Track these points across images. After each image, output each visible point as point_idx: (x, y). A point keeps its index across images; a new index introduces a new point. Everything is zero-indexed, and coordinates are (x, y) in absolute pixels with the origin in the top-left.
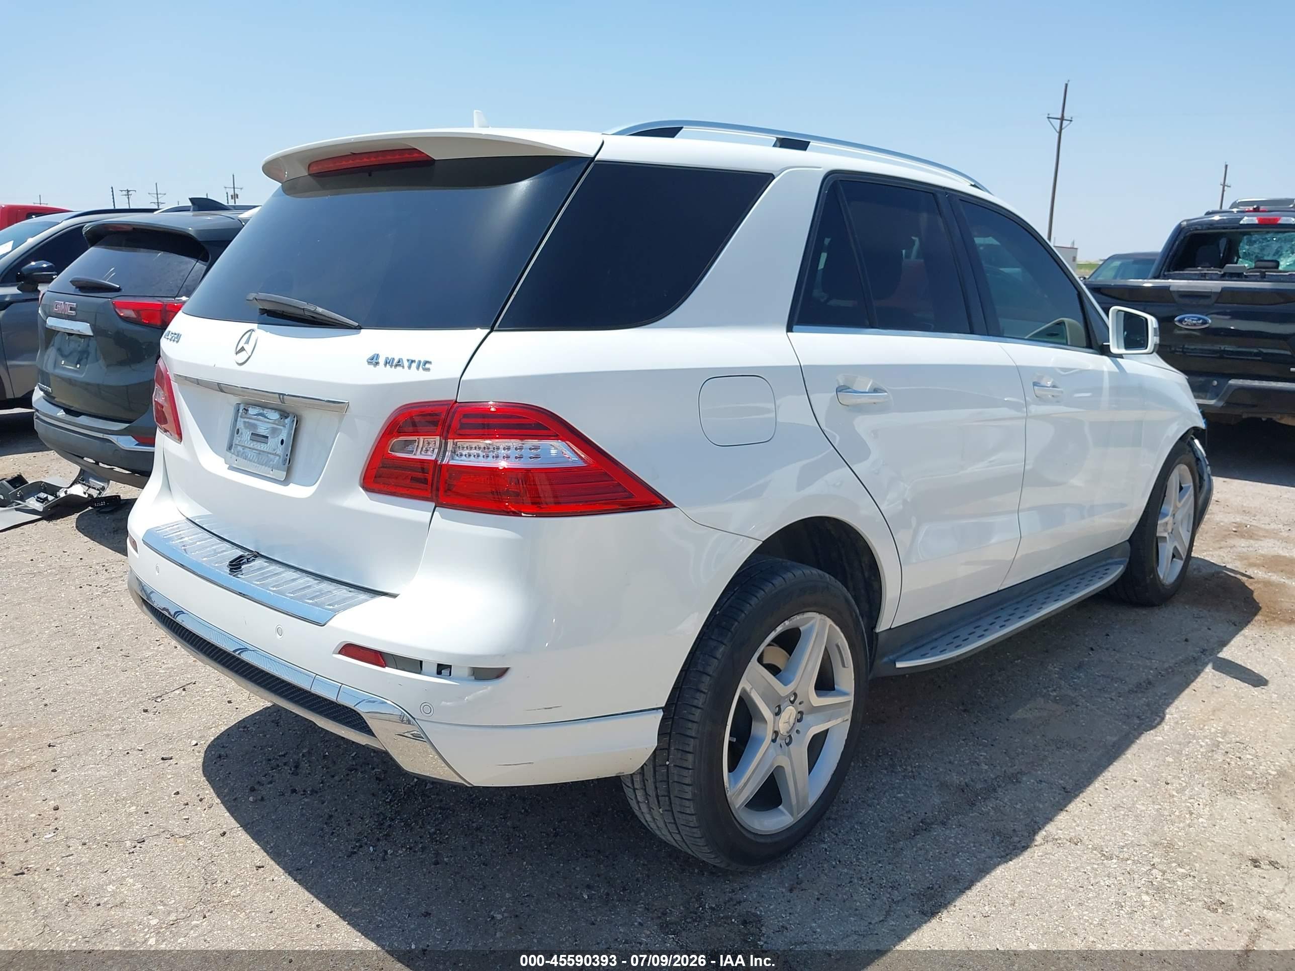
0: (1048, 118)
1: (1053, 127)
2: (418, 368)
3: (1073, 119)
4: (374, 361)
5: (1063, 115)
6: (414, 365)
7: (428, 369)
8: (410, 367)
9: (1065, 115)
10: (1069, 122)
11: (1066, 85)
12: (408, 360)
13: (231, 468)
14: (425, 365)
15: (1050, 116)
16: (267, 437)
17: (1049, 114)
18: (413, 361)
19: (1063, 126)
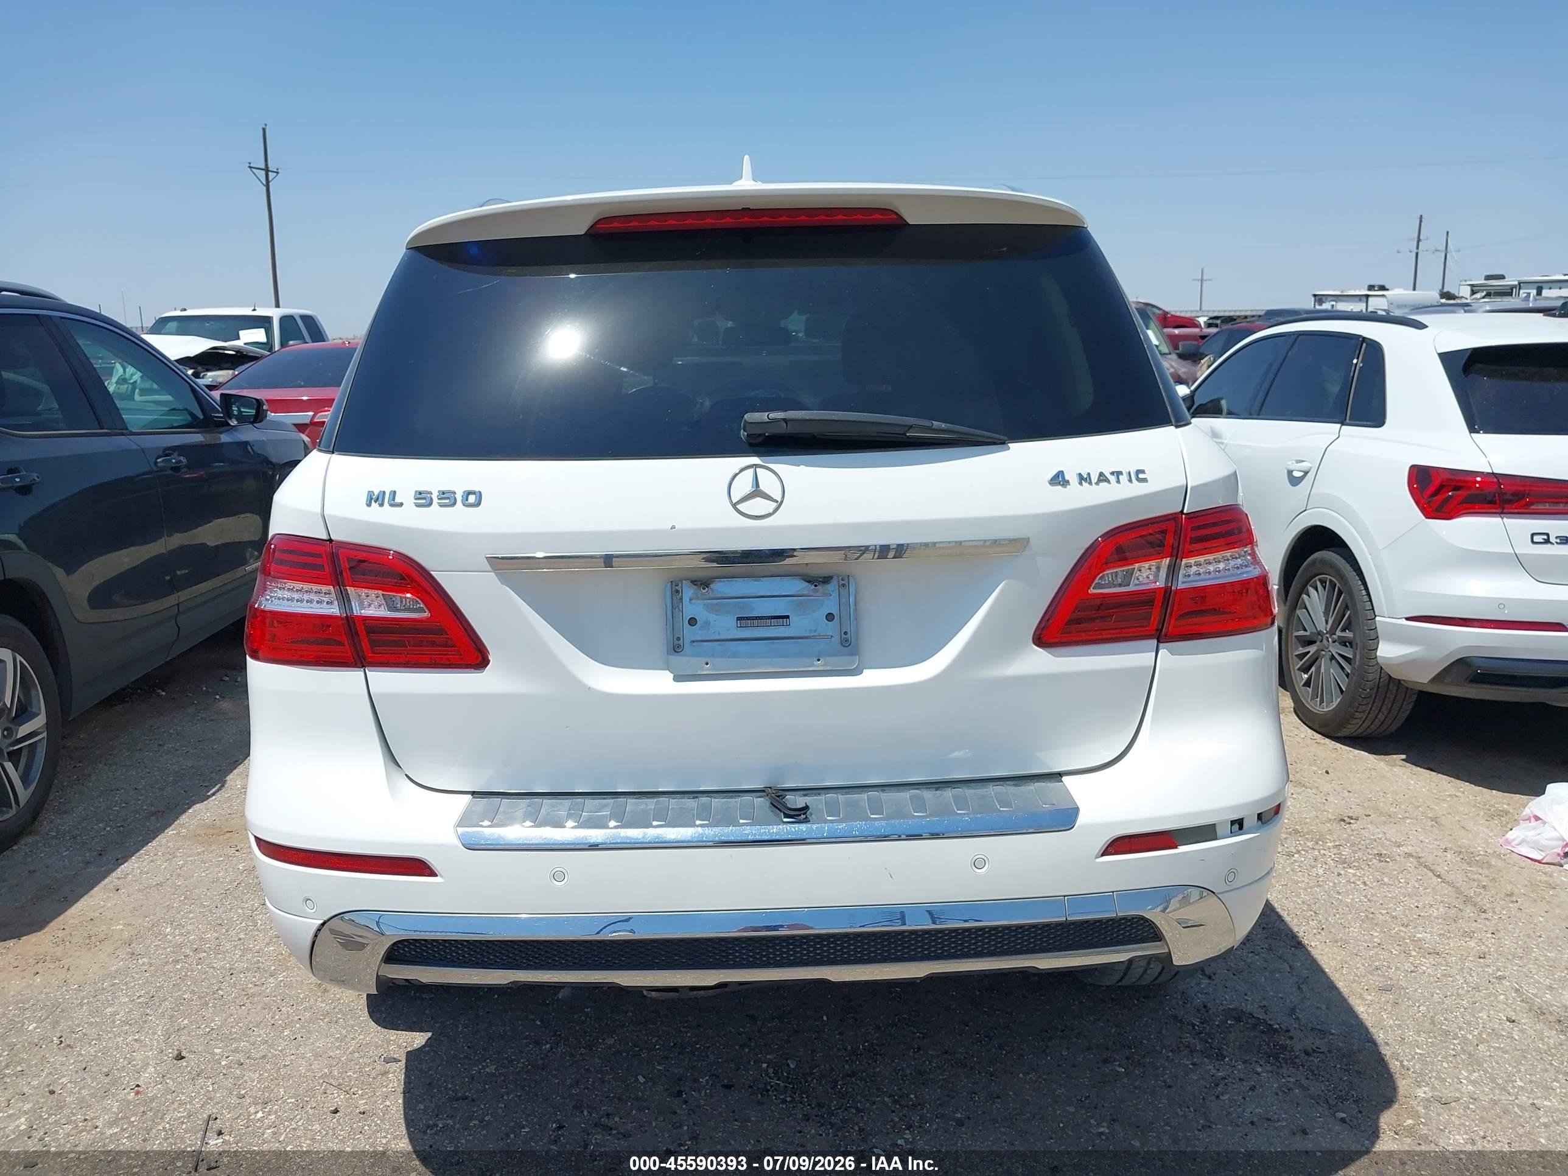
0: (250, 167)
1: (260, 180)
2: (1130, 481)
3: (279, 171)
4: (1059, 479)
5: (266, 165)
6: (1124, 478)
7: (1145, 480)
8: (1118, 482)
9: (269, 165)
10: (275, 174)
11: (264, 130)
12: (1112, 473)
13: (678, 678)
14: (1139, 476)
15: (251, 165)
16: (788, 617)
17: (250, 163)
18: (1119, 473)
19: (270, 179)
